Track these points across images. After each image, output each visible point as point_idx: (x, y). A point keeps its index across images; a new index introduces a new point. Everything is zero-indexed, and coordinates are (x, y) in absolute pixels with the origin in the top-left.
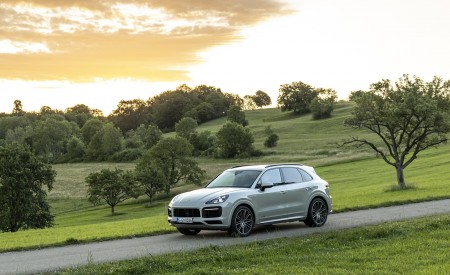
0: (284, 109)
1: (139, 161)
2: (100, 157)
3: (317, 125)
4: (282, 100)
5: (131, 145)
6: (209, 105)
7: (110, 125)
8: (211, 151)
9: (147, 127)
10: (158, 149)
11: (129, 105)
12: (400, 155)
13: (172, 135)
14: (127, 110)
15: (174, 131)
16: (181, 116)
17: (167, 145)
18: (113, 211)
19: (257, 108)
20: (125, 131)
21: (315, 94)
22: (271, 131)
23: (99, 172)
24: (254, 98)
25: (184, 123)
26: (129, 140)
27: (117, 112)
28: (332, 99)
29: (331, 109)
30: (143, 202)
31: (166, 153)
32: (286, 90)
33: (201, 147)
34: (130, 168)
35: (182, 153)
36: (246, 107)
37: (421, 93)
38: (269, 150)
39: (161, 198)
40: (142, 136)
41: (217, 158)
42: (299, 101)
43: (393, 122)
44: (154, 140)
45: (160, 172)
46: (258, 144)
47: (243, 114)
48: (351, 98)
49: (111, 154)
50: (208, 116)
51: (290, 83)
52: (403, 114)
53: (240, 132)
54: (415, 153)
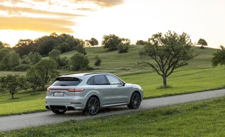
0: (104, 47)
1: (29, 71)
2: (7, 68)
3: (120, 56)
4: (104, 43)
5: (24, 62)
6: (67, 44)
7: (14, 51)
8: (67, 67)
9: (33, 54)
10: (39, 65)
11: (25, 42)
12: (165, 71)
13: (47, 58)
14: (23, 44)
15: (48, 56)
16: (52, 49)
17: (44, 63)
18: (13, 96)
19: (91, 46)
20: (21, 55)
21: (120, 40)
22: (98, 58)
23: (6, 76)
24: (90, 41)
25: (53, 52)
26: (24, 60)
27: (17, 45)
28: (128, 44)
29: (127, 48)
30: (29, 92)
31: (43, 67)
32: (106, 38)
33: (62, 65)
34: (23, 74)
35: (52, 67)
36: (86, 46)
37: (176, 40)
38: (97, 67)
39: (39, 90)
40: (31, 58)
41: (70, 70)
42: (112, 43)
43: (163, 54)
44: (37, 60)
45: (40, 77)
46: (91, 64)
47: (84, 49)
48: (137, 44)
49: (13, 67)
50: (66, 49)
51: (108, 35)
52: (168, 50)
53: (82, 58)
54: (172, 70)
